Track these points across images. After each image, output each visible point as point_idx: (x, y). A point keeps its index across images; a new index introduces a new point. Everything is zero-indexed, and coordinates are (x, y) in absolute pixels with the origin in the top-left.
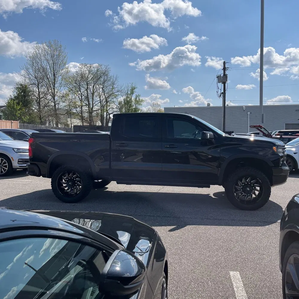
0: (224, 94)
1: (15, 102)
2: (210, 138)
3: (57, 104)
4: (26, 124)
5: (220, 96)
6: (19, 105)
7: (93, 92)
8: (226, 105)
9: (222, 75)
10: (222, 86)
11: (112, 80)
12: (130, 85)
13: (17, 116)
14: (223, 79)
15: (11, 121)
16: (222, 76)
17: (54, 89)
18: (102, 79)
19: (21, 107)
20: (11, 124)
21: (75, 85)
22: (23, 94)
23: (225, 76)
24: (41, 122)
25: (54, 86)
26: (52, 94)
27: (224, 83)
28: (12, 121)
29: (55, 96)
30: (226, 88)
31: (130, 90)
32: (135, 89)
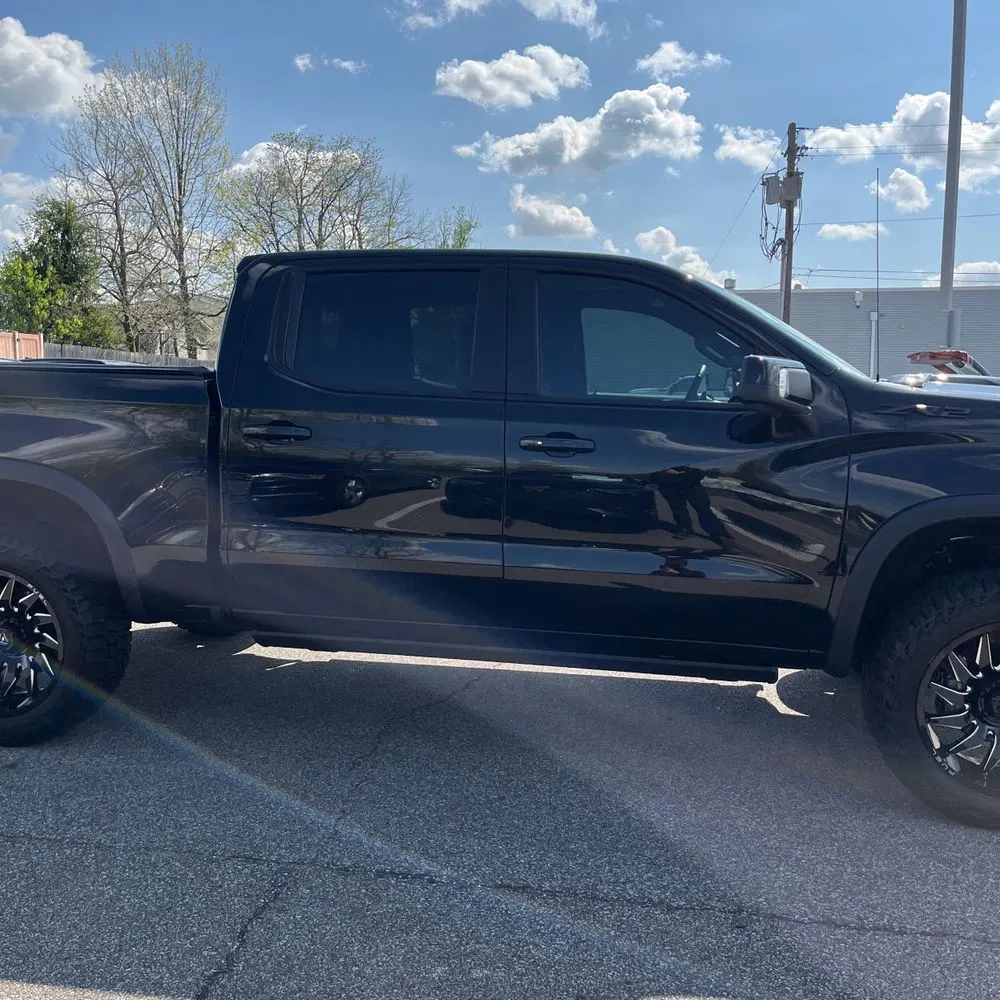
0: (787, 243)
1: (29, 265)
2: (790, 397)
3: (189, 278)
4: (72, 347)
5: (774, 251)
6: (45, 276)
7: (320, 235)
8: (792, 287)
9: (782, 176)
10: (779, 215)
11: (387, 195)
12: (453, 214)
13: (37, 317)
14: (785, 189)
15: (14, 335)
16: (781, 179)
17: (179, 222)
18: (353, 191)
19: (52, 284)
20: (11, 344)
21: (256, 209)
22: (60, 235)
23: (794, 177)
24: (130, 339)
25: (181, 213)
26: (172, 243)
27: (789, 206)
28: (17, 333)
29: (182, 249)
30: (795, 222)
31: (452, 232)
32: (469, 230)
